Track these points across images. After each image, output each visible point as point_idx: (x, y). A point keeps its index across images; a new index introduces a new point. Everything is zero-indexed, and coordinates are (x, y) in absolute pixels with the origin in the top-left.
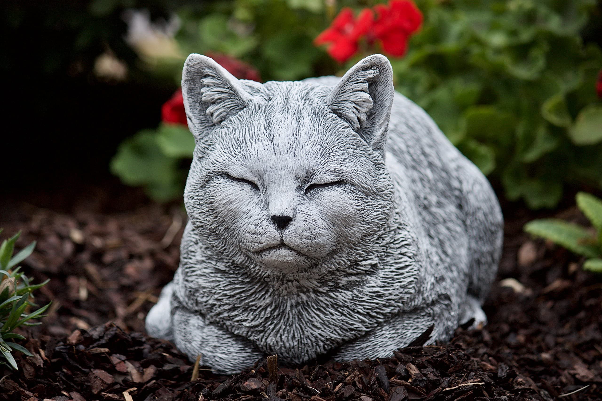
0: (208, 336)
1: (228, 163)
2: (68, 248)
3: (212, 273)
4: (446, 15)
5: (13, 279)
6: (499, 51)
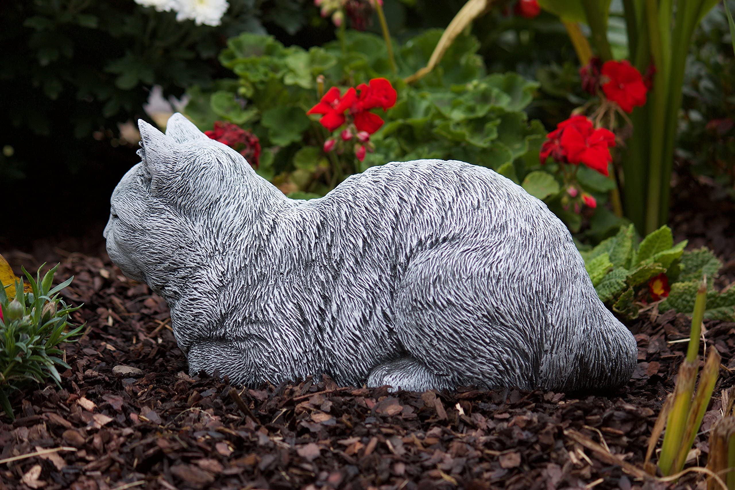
2: (98, 282)
4: (414, 94)
5: (53, 303)
6: (458, 124)
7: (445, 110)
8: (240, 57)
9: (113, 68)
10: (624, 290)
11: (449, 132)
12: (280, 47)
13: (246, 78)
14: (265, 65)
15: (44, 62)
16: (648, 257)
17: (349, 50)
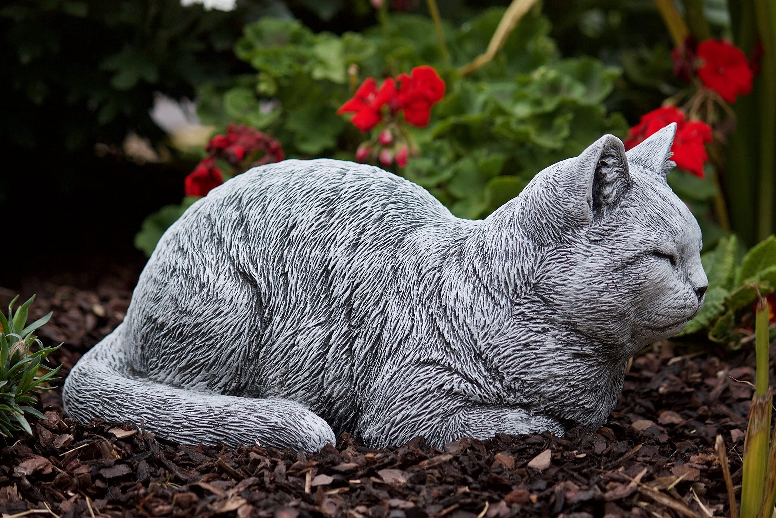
0: (538, 427)
1: (660, 241)
2: (90, 321)
3: (569, 359)
4: (470, 86)
5: (25, 343)
6: (522, 121)
7: (506, 105)
8: (260, 47)
9: (110, 64)
10: (722, 314)
11: (511, 131)
12: (308, 35)
13: (266, 72)
14: (291, 56)
15: (25, 58)
16: (753, 274)
17: (393, 35)
